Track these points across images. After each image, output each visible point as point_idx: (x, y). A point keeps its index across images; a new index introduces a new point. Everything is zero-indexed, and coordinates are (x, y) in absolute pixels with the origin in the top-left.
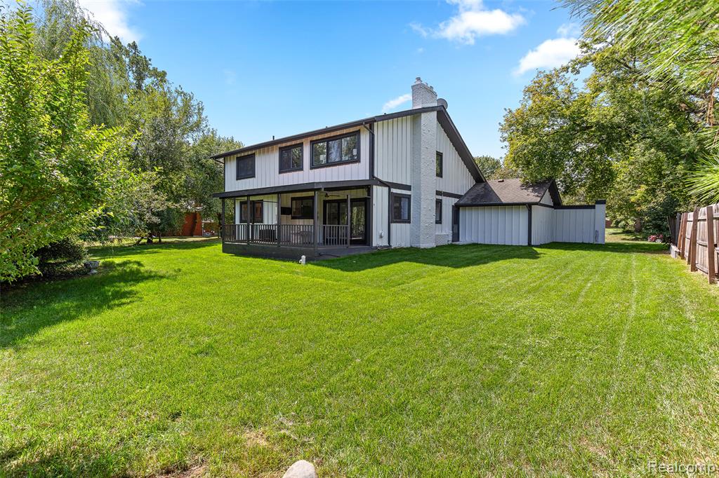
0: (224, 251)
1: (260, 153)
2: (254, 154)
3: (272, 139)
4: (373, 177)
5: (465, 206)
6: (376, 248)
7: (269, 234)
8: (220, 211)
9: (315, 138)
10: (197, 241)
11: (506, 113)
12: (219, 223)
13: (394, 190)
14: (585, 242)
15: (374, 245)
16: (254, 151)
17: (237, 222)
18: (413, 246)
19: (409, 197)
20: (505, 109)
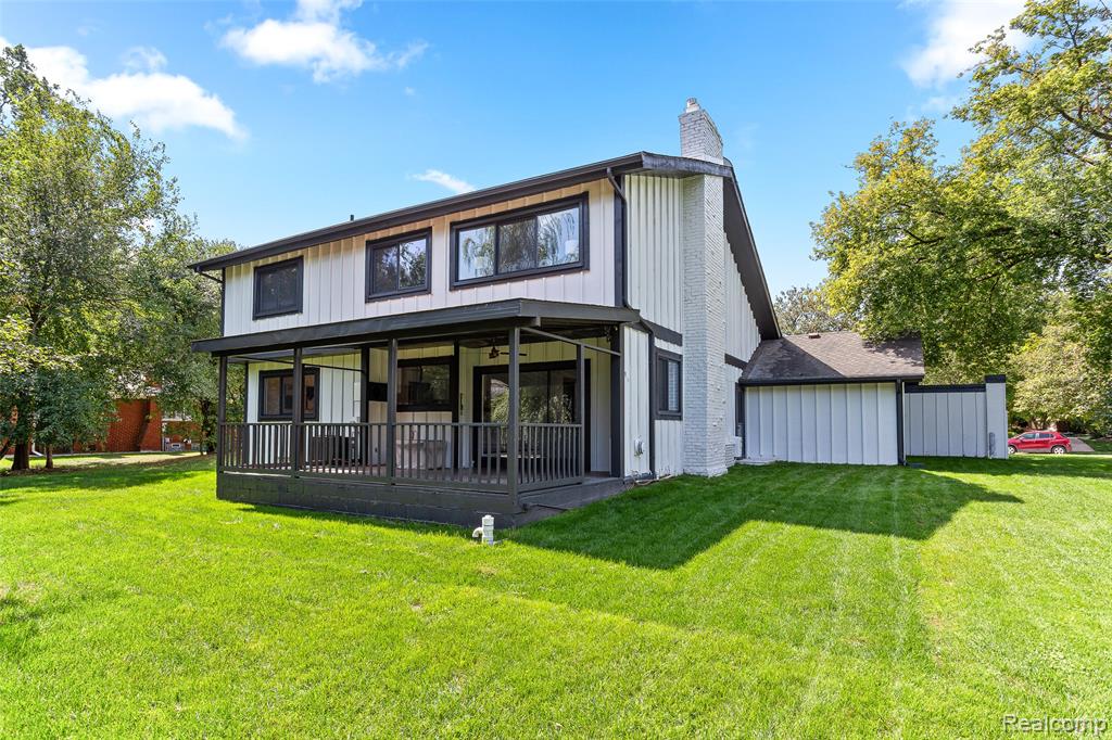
0: (221, 495)
1: (316, 256)
2: (301, 258)
3: (348, 220)
4: (625, 305)
5: (758, 384)
6: (632, 481)
7: (337, 448)
8: (211, 393)
9: (463, 216)
10: (150, 464)
11: (833, 200)
12: (205, 422)
13: (659, 344)
14: (967, 455)
15: (626, 475)
16: (299, 253)
17: (252, 416)
18: (689, 471)
19: (678, 360)
20: (831, 193)
